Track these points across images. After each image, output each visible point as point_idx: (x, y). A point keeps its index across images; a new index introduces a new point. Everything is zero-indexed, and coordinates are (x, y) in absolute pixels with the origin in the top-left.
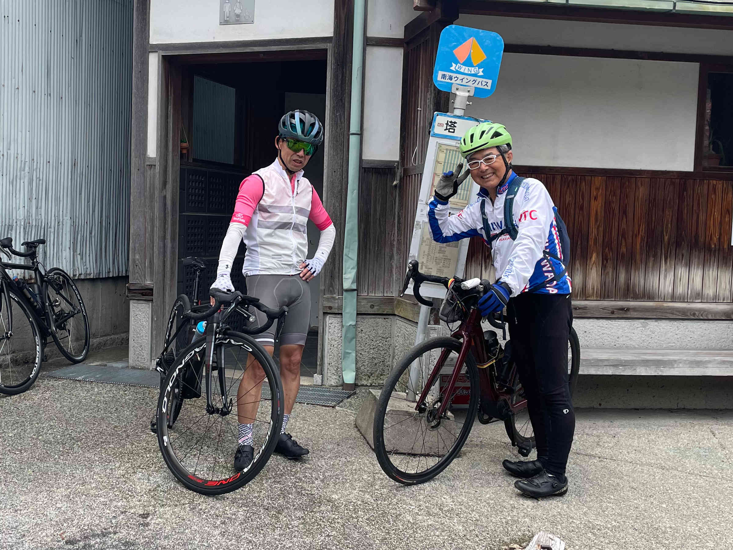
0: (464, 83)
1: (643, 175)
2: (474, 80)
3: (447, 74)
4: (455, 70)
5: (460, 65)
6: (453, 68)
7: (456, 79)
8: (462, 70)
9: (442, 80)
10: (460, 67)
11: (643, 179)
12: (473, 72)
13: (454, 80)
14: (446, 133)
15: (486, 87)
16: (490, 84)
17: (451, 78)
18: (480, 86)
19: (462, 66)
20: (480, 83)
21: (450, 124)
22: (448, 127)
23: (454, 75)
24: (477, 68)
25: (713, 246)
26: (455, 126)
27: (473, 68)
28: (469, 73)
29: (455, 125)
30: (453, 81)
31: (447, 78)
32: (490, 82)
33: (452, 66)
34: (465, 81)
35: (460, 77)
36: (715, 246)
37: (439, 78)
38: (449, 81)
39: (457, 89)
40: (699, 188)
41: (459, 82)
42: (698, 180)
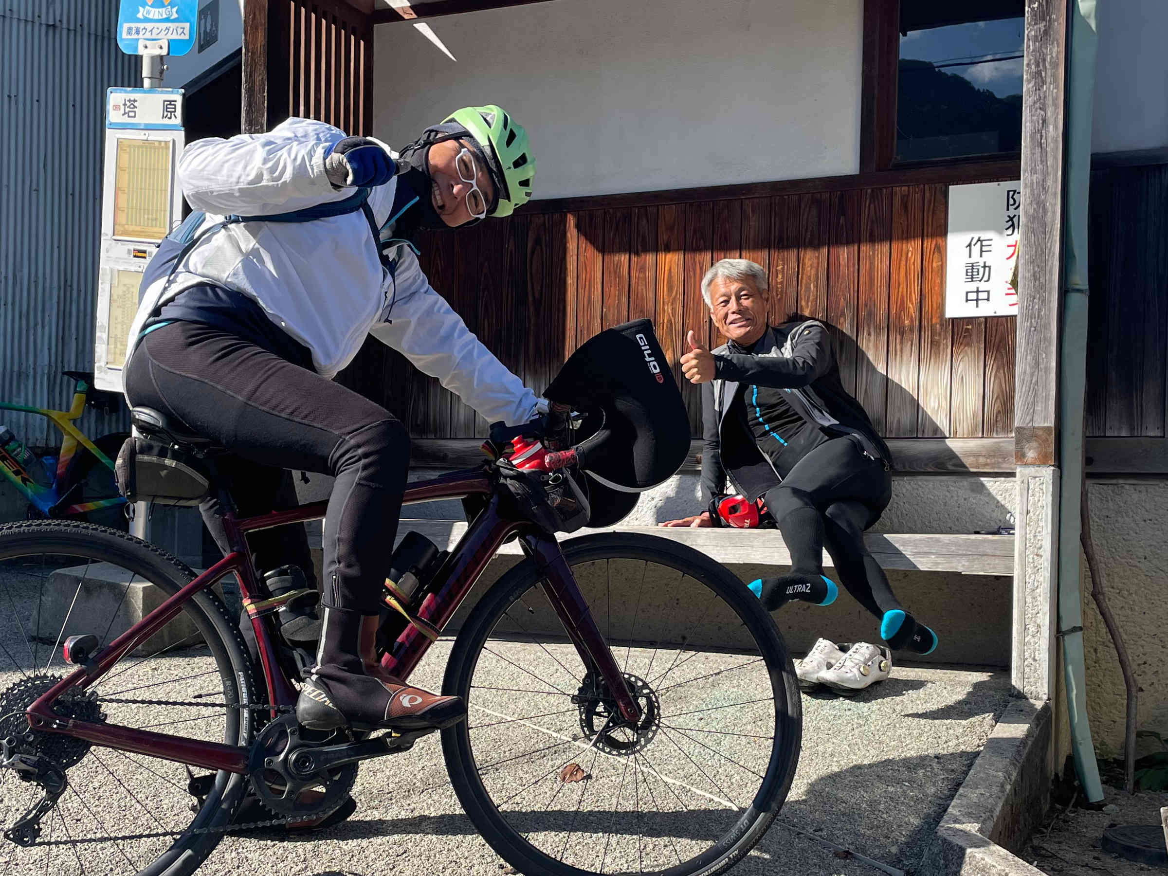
0: (154, 37)
1: (754, 194)
2: (167, 28)
3: (134, 25)
4: (142, 17)
5: (149, 8)
6: (140, 16)
7: (144, 31)
8: (151, 16)
9: (129, 37)
10: (148, 12)
11: (756, 200)
12: (164, 16)
13: (141, 33)
14: (126, 120)
15: (182, 37)
16: (187, 31)
17: (138, 32)
18: (175, 37)
19: (151, 9)
20: (175, 31)
21: (128, 104)
22: (127, 110)
23: (141, 26)
24: (169, 7)
25: (907, 322)
26: (135, 107)
27: (164, 9)
28: (160, 17)
29: (136, 104)
30: (141, 36)
31: (134, 32)
32: (187, 26)
33: (139, 12)
34: (155, 31)
35: (149, 26)
36: (912, 321)
37: (125, 35)
38: (136, 36)
39: (146, 47)
40: (872, 206)
41: (148, 35)
42: (869, 191)
